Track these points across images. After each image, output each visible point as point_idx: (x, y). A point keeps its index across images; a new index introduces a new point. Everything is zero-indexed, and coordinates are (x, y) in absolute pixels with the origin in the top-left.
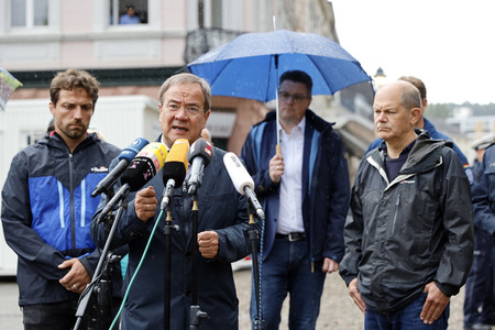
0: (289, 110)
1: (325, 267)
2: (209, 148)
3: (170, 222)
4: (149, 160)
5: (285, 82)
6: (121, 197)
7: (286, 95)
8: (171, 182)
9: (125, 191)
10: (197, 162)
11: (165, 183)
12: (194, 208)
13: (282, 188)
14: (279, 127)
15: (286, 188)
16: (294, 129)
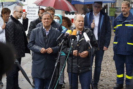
0: (96, 10)
1: (104, 49)
2: (81, 33)
3: (73, 48)
4: (68, 34)
5: (96, 3)
6: (63, 42)
7: (96, 6)
8: (73, 40)
9: (64, 41)
10: (78, 36)
11: (72, 40)
12: (78, 46)
13: (94, 29)
14: (94, 14)
15: (95, 30)
16: (97, 15)
